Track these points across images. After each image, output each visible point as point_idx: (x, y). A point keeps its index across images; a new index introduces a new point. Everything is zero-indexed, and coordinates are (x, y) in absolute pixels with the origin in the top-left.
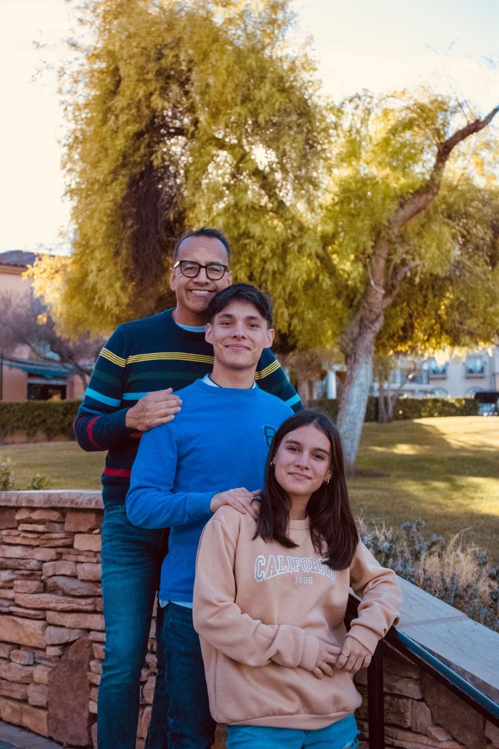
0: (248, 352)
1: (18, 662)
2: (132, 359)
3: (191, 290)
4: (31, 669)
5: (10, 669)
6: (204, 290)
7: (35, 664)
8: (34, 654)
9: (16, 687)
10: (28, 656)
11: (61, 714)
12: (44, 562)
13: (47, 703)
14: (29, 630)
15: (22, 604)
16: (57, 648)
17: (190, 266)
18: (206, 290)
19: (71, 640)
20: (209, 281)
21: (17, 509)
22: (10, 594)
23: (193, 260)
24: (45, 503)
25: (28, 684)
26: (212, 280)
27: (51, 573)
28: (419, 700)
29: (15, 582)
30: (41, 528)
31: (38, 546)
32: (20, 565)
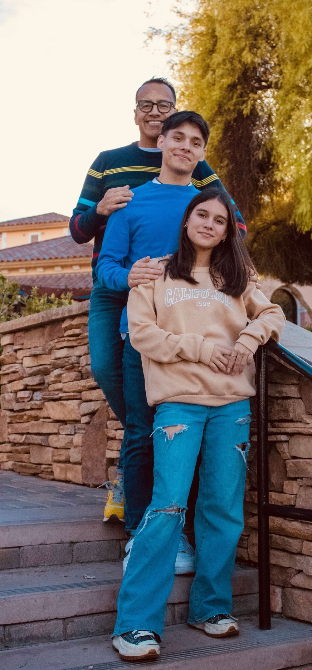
0: (189, 163)
1: (64, 433)
2: (106, 172)
3: (148, 122)
4: (72, 436)
5: (59, 440)
6: (157, 121)
7: (75, 433)
8: (75, 427)
9: (63, 452)
10: (70, 428)
11: (89, 464)
12: (80, 356)
13: (81, 459)
14: (70, 407)
15: (67, 390)
16: (87, 416)
17: (145, 104)
18: (159, 121)
19: (96, 409)
20: (160, 114)
21: (63, 320)
22: (59, 386)
23: (148, 100)
24: (79, 310)
25: (70, 449)
26: (163, 113)
27: (85, 364)
28: (297, 398)
29: (62, 376)
30: (77, 331)
31: (76, 346)
32: (66, 362)
